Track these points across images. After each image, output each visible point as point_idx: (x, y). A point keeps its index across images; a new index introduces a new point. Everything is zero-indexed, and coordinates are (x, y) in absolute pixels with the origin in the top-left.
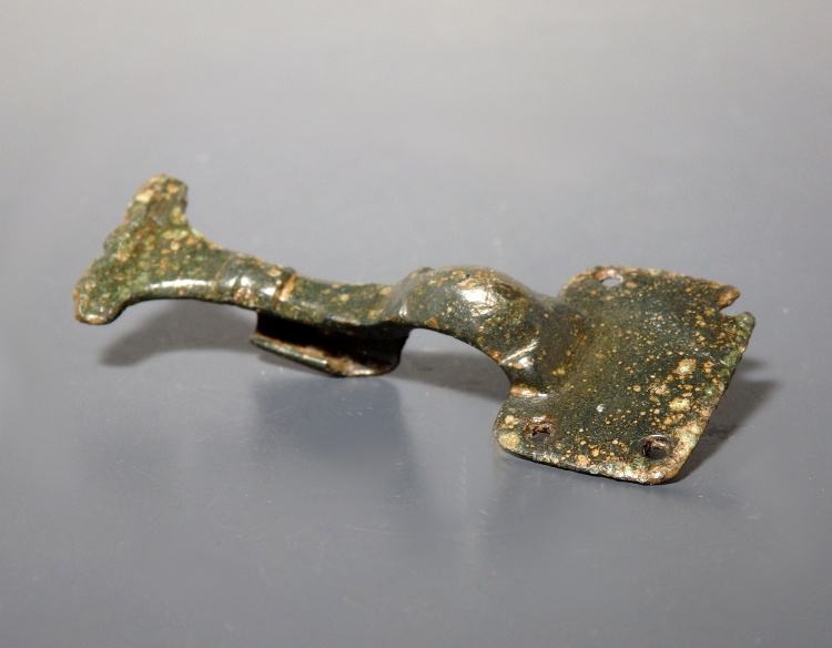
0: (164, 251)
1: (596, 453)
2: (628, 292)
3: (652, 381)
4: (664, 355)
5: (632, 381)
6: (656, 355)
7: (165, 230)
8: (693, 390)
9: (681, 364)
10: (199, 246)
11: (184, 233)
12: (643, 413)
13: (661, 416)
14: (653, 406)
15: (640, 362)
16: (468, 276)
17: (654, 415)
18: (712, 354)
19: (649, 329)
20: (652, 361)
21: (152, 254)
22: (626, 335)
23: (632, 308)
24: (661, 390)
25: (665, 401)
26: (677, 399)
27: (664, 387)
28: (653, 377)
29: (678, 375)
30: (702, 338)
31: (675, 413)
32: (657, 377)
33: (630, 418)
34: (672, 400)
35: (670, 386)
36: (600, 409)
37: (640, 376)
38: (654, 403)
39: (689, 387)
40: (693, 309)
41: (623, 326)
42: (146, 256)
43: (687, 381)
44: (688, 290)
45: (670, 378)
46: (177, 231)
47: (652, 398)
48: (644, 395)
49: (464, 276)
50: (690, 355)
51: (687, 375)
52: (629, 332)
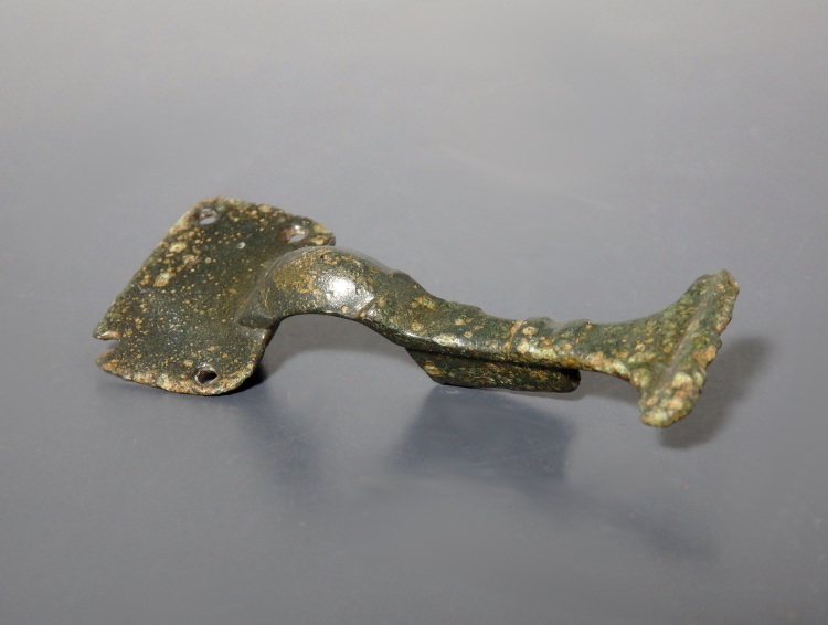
0: (651, 340)
1: (254, 212)
2: (194, 355)
3: (194, 267)
4: (178, 289)
5: (211, 267)
6: (185, 290)
7: (653, 359)
8: (164, 259)
9: (166, 282)
10: (614, 352)
11: (632, 360)
12: (209, 240)
13: (195, 237)
14: (199, 247)
15: (200, 284)
16: (322, 257)
17: (200, 239)
18: (139, 291)
19: (184, 314)
20: (190, 285)
21: (663, 336)
22: (205, 310)
23: (194, 337)
24: (189, 259)
25: (189, 251)
26: (178, 251)
27: (186, 262)
28: (193, 270)
29: (173, 271)
30: (142, 306)
31: (183, 240)
32: (189, 270)
33: (220, 237)
34: (184, 251)
35: (181, 262)
36: (243, 245)
37: (203, 271)
38: (197, 248)
39: (167, 262)
40: (142, 334)
41: (207, 317)
42: (670, 334)
43: (165, 267)
44: (139, 356)
45: (179, 269)
46: (640, 360)
47: (198, 252)
48: (204, 254)
49: (326, 257)
50: (157, 290)
51: (165, 271)
52: (202, 313)
